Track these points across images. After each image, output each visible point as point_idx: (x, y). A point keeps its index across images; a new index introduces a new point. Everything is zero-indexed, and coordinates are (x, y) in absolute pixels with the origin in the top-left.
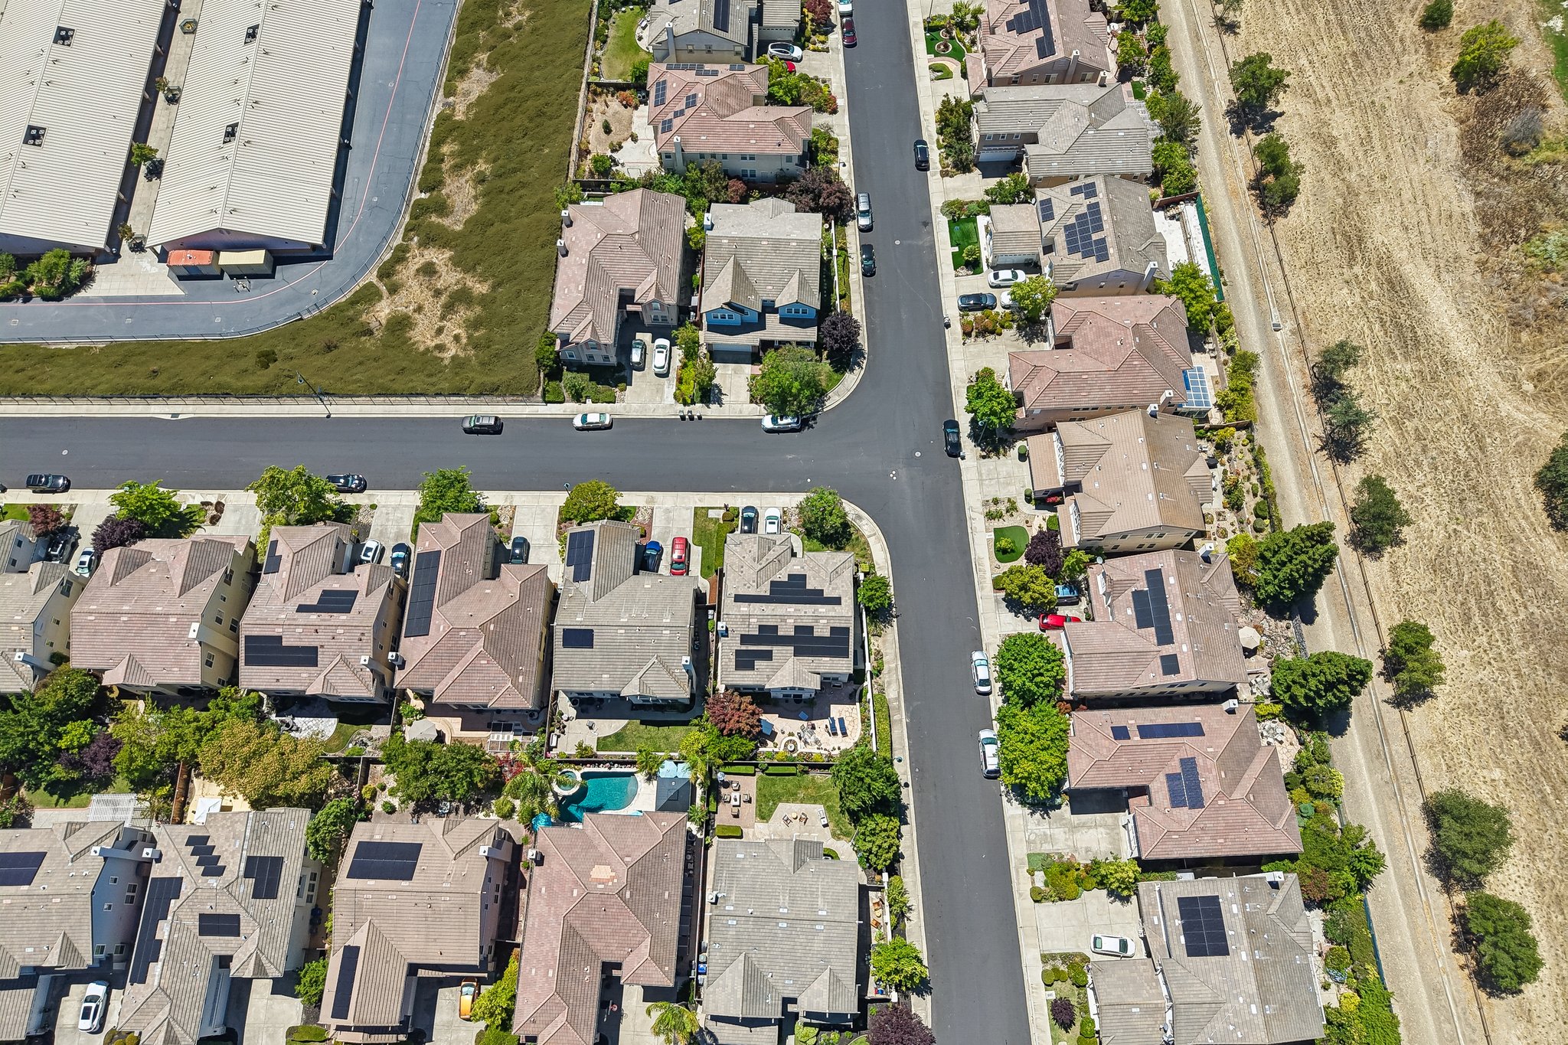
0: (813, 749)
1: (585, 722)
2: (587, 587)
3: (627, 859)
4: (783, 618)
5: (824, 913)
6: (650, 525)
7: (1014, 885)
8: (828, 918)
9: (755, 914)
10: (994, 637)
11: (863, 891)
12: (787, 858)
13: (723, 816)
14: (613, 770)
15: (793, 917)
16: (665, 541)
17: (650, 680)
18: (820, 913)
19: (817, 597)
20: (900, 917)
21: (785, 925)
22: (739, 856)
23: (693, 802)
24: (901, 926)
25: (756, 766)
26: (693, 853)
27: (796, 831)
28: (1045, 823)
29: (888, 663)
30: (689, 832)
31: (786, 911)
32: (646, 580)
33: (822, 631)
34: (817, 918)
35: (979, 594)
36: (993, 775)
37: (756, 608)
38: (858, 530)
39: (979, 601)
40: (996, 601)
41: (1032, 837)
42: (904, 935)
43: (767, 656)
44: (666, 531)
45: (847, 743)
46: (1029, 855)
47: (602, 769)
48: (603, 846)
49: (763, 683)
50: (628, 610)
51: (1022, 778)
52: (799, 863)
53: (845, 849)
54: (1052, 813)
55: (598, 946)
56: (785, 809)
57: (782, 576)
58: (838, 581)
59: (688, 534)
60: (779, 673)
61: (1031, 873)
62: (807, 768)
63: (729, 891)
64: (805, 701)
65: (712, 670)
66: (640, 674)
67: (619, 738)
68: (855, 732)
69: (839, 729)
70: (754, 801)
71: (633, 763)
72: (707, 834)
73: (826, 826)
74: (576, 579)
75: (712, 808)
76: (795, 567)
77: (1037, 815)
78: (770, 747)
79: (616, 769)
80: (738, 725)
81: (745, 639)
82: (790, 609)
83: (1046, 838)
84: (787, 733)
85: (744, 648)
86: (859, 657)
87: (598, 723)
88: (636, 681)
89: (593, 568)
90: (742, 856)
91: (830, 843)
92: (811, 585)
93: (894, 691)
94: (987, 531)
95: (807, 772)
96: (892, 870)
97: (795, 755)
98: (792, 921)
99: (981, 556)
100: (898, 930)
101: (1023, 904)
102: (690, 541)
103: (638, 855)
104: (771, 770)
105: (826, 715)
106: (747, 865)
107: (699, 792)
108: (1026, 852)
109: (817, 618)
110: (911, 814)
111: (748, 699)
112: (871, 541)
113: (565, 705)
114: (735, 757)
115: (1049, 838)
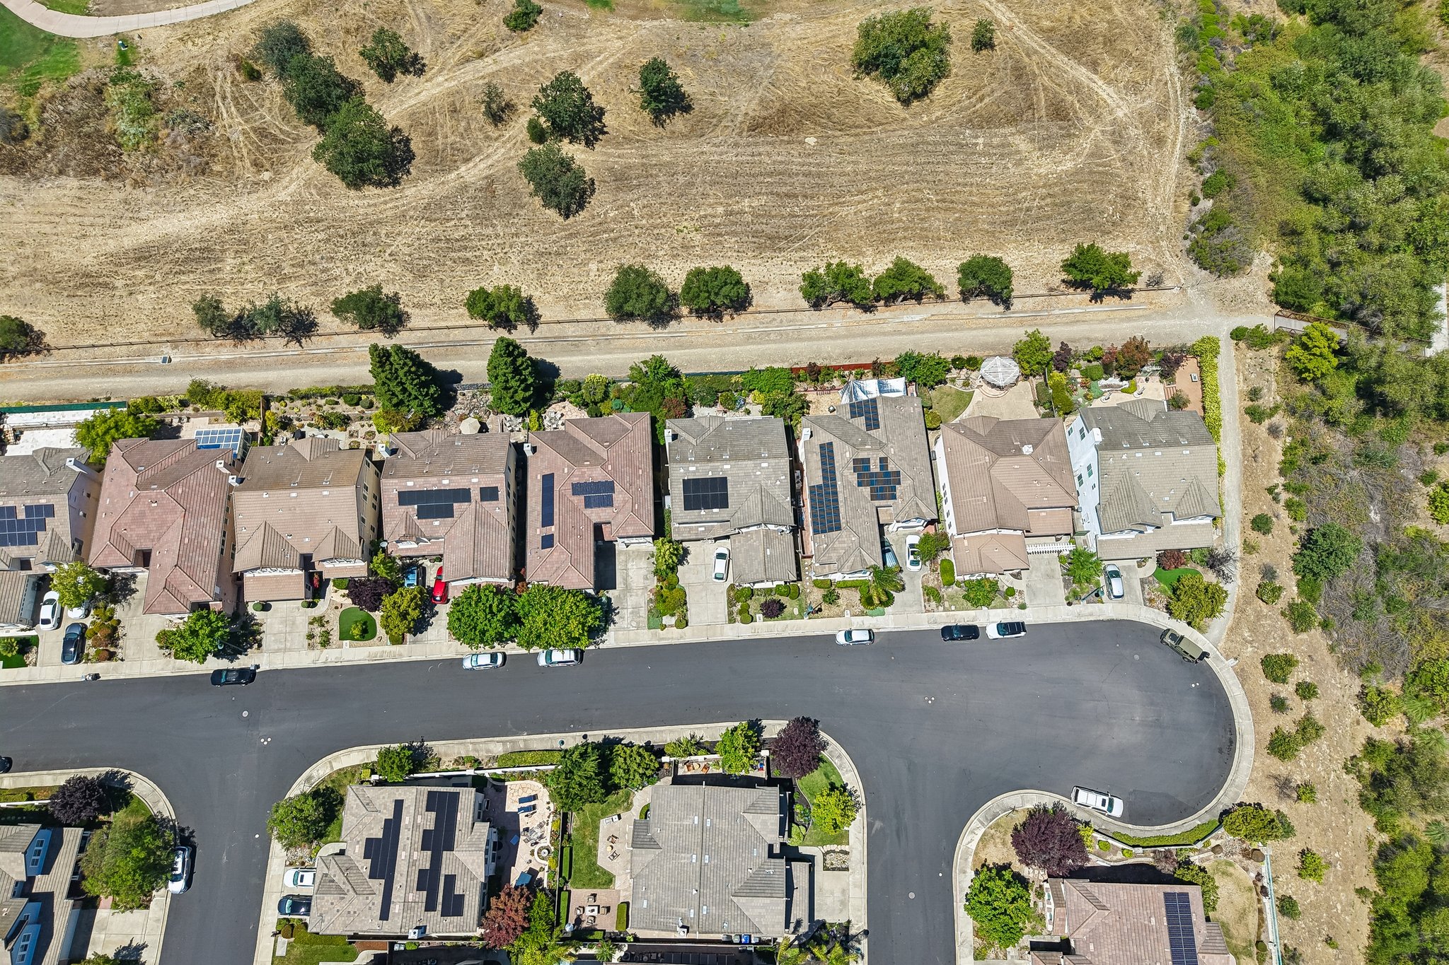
0: (548, 830)
4: (411, 863)
5: (696, 818)
7: (673, 642)
8: (701, 815)
9: (697, 886)
10: (450, 646)
11: (678, 780)
12: (648, 855)
15: (699, 849)
18: (696, 822)
19: (392, 827)
20: (700, 746)
21: (707, 857)
22: (645, 905)
23: (594, 956)
24: (707, 745)
25: (561, 889)
26: (643, 954)
27: (624, 847)
28: (623, 612)
29: (468, 751)
31: (694, 856)
33: (428, 820)
34: (700, 826)
35: (405, 659)
36: (580, 655)
37: (398, 894)
38: (323, 781)
39: (414, 658)
40: (414, 642)
41: (634, 624)
42: (714, 744)
43: (451, 880)
45: (544, 794)
46: (649, 628)
49: (479, 884)
51: (583, 630)
52: (652, 844)
53: (641, 798)
54: (614, 606)
57: (365, 865)
58: (377, 803)
60: (469, 867)
61: (664, 627)
62: (566, 837)
63: (676, 913)
64: (500, 838)
65: (461, 942)
68: (534, 786)
69: (529, 804)
70: (594, 891)
73: (620, 817)
75: (600, 934)
76: (356, 851)
77: (616, 618)
80: (521, 911)
81: (431, 905)
82: (402, 855)
83: (635, 612)
84: (531, 858)
85: (440, 906)
86: (460, 782)
90: (645, 901)
91: (635, 813)
92: (378, 833)
93: (497, 746)
94: (340, 647)
95: (570, 836)
96: (660, 752)
97: (552, 848)
98: (703, 849)
99: (367, 654)
100: (710, 748)
101: (688, 636)
104: (566, 874)
105: (515, 816)
106: (654, 896)
107: (584, 950)
108: (646, 631)
109: (415, 825)
110: (612, 733)
111: (494, 899)
112: (337, 766)
114: (551, 912)
115: (636, 609)
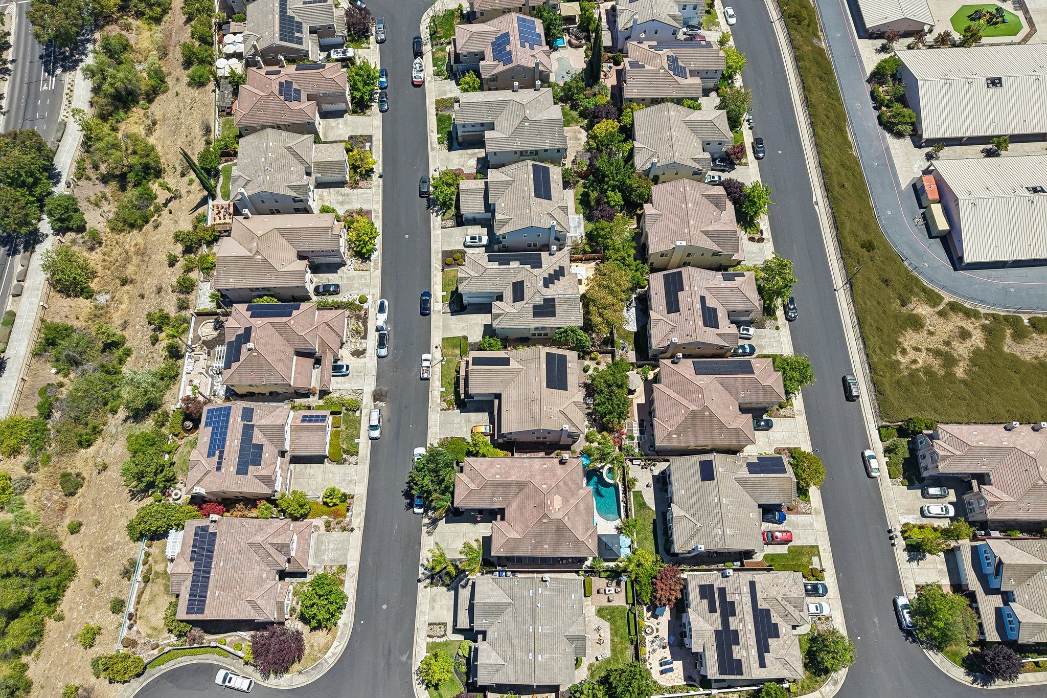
0: (648, 647)
1: (651, 481)
2: (744, 473)
3: (566, 518)
5: (539, 659)
6: (798, 513)
8: (536, 661)
9: (537, 608)
11: (555, 688)
12: (574, 630)
13: (598, 582)
14: (621, 503)
15: (537, 635)
16: (787, 525)
17: (684, 523)
18: (539, 656)
19: (762, 647)
22: (573, 595)
23: (606, 560)
25: (633, 605)
26: (573, 563)
27: (592, 636)
30: (586, 559)
32: (756, 514)
33: (737, 651)
34: (536, 653)
37: (747, 598)
38: (824, 681)
43: (712, 609)
44: (796, 526)
45: (655, 674)
47: (621, 496)
48: (573, 502)
49: (691, 606)
50: (732, 503)
52: (571, 638)
53: (582, 674)
55: (514, 504)
56: (606, 626)
58: (778, 665)
59: (796, 542)
60: (701, 619)
62: (635, 642)
63: (551, 590)
64: (682, 639)
65: (696, 568)
66: (687, 516)
67: (642, 505)
68: (664, 681)
69: (665, 667)
70: (610, 604)
71: (627, 516)
72: (586, 572)
73: (596, 658)
74: (749, 465)
75: (603, 574)
76: (784, 628)
78: (647, 614)
79: (622, 505)
80: (659, 589)
81: (722, 591)
82: (751, 626)
84: (658, 627)
85: (716, 590)
86: (720, 683)
87: (652, 490)
88: (682, 513)
89: (758, 475)
90: (573, 597)
91: (585, 662)
92: (772, 642)
95: (632, 642)
97: (643, 634)
98: (534, 635)
102: (790, 544)
103: (569, 525)
104: (631, 616)
105: (674, 656)
106: (568, 601)
107: (612, 564)
109: (747, 648)
111: (679, 596)
113: (660, 467)
114: (638, 588)
